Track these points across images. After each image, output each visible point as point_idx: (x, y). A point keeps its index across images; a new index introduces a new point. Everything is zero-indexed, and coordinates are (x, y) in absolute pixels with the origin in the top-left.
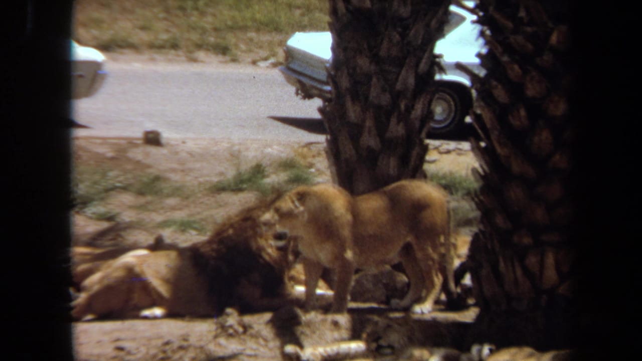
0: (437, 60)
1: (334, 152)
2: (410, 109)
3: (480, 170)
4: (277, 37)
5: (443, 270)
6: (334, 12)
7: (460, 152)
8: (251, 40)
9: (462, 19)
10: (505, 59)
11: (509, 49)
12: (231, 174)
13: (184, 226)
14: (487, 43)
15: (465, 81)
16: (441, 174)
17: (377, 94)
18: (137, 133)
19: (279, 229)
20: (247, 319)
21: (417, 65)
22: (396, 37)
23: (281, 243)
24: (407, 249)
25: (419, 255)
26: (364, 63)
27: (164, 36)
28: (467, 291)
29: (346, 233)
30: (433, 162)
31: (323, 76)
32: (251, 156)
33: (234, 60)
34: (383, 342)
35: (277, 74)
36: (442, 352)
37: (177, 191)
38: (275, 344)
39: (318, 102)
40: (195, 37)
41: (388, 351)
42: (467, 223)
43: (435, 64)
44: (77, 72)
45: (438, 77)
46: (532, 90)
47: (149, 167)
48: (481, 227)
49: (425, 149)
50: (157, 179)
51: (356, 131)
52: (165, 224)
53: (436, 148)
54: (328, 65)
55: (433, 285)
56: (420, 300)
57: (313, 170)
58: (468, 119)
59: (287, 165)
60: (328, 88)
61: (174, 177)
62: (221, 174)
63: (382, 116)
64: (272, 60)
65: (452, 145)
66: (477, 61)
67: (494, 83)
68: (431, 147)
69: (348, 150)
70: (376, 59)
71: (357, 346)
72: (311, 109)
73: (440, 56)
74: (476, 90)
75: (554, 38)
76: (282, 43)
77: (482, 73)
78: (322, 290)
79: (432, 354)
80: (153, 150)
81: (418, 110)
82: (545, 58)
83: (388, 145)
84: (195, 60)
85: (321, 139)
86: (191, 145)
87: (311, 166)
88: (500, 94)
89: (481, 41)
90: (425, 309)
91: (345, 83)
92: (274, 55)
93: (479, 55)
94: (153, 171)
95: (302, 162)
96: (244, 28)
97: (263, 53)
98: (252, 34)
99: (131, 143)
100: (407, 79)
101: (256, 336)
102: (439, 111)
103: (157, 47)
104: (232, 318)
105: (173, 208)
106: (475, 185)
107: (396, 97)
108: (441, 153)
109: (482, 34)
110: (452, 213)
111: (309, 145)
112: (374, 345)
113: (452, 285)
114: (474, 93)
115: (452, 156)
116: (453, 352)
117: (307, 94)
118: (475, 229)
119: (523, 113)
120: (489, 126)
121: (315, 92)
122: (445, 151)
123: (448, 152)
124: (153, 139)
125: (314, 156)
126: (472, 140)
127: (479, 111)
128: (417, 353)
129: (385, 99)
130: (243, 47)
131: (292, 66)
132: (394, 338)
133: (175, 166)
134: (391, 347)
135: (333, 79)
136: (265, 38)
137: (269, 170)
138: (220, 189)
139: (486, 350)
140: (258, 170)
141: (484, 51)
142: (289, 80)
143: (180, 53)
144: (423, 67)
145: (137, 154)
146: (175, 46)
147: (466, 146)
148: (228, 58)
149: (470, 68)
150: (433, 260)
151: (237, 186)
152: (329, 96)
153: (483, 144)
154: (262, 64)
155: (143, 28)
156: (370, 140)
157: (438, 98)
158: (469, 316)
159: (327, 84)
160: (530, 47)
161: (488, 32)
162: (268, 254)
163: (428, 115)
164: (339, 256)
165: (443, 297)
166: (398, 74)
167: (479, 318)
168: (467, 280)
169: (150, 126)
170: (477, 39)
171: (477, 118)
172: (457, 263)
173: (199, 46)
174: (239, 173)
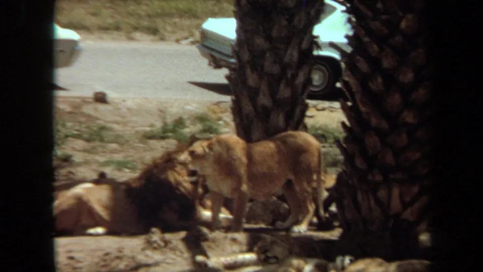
0: (315, 40)
1: (237, 110)
2: (295, 76)
3: (347, 123)
4: (195, 22)
5: (315, 200)
6: (238, 2)
7: (332, 110)
8: (175, 23)
9: (334, 9)
10: (366, 39)
11: (370, 32)
12: (159, 125)
13: (121, 165)
14: (353, 28)
15: (336, 55)
16: (318, 126)
17: (270, 66)
18: (89, 94)
19: (191, 167)
20: (168, 236)
21: (300, 43)
22: (284, 23)
23: (194, 179)
24: (289, 184)
25: (297, 188)
26: (260, 41)
27: (110, 21)
28: (333, 216)
29: (243, 171)
30: (311, 117)
31: (229, 51)
32: (174, 111)
33: (163, 39)
34: (269, 254)
35: (195, 49)
36: (315, 261)
37: (119, 139)
38: (187, 255)
39: (225, 71)
40: (132, 21)
41: (273, 260)
42: (334, 164)
43: (314, 43)
44: (58, 48)
45: (315, 53)
46: (386, 63)
47: (98, 119)
48: (344, 167)
49: (306, 107)
50: (103, 128)
51: (253, 94)
52: (106, 164)
53: (315, 107)
54: (233, 43)
55: (308, 212)
56: (298, 222)
57: (221, 122)
58: (338, 85)
59: (201, 119)
60: (233, 60)
61: (116, 126)
62: (152, 126)
63: (274, 83)
64: (191, 39)
65: (326, 104)
66: (345, 41)
67: (358, 58)
68: (310, 105)
69: (248, 108)
70: (269, 38)
71: (251, 256)
72: (220, 76)
73: (317, 37)
74: (345, 63)
75: (403, 25)
76: (199, 26)
77: (349, 50)
78: (224, 215)
79: (306, 263)
80: (101, 107)
81: (301, 79)
82: (397, 38)
83: (277, 103)
84: (131, 39)
85: (227, 99)
86: (129, 103)
87: (220, 119)
88: (363, 66)
89: (349, 26)
90: (302, 229)
91: (246, 57)
92: (192, 35)
93: (347, 37)
94: (102, 123)
95: (214, 116)
96: (171, 15)
97: (186, 34)
98: (177, 20)
99: (84, 101)
100: (293, 54)
101: (173, 249)
102: (317, 78)
103: (104, 29)
104: (156, 235)
105: (114, 151)
106: (342, 135)
107: (284, 67)
108: (318, 110)
109: (349, 21)
110: (322, 157)
111: (218, 104)
112: (263, 257)
113: (322, 212)
114: (343, 65)
115: (326, 113)
116: (323, 262)
117: (217, 65)
118: (339, 169)
119: (380, 80)
120: (354, 90)
121: (223, 63)
122: (321, 108)
123: (324, 109)
124: (101, 98)
125: (222, 112)
126: (341, 100)
127: (346, 79)
128: (296, 262)
129: (276, 69)
130: (169, 28)
131: (207, 43)
132: (278, 251)
133: (118, 119)
134: (276, 257)
135: (237, 54)
136: (187, 22)
137: (188, 123)
138: (150, 137)
139: (347, 260)
140: (180, 123)
141: (351, 33)
142: (204, 55)
143: (122, 33)
144: (305, 45)
145: (88, 109)
146: (117, 28)
147: (337, 105)
148: (157, 37)
149: (340, 46)
150: (307, 192)
151: (162, 136)
152: (233, 66)
153: (349, 104)
154: (184, 42)
155: (94, 14)
156: (264, 100)
157: (316, 69)
158: (334, 234)
159: (232, 57)
160: (386, 31)
161: (354, 19)
162: (184, 187)
163: (308, 81)
164: (237, 189)
165: (315, 220)
166: (286, 51)
167: (342, 236)
168: (333, 208)
169: (99, 89)
170: (345, 24)
171: (346, 84)
172: (325, 194)
173: (136, 29)
174: (165, 124)
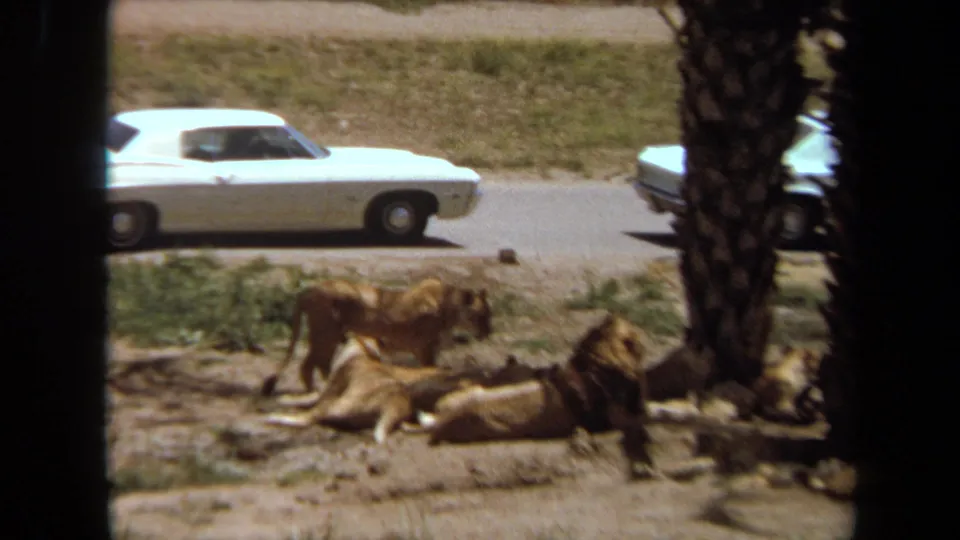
1: (686, 268)
2: (761, 221)
4: (627, 152)
6: (685, 126)
7: (811, 263)
8: (603, 155)
9: (809, 130)
12: (584, 291)
13: (535, 347)
17: (728, 207)
18: (493, 252)
20: (599, 439)
21: (768, 177)
22: (745, 150)
26: (715, 175)
27: (519, 154)
30: (785, 274)
31: (674, 189)
32: (605, 272)
33: (588, 177)
35: (630, 190)
37: (531, 311)
38: (623, 463)
39: (670, 217)
40: (548, 154)
43: (786, 175)
47: (505, 285)
49: (775, 260)
50: (511, 297)
51: (707, 246)
52: (517, 344)
57: (666, 285)
58: (820, 230)
59: (640, 281)
60: (679, 202)
61: (529, 295)
62: (574, 292)
63: (734, 229)
64: (626, 176)
65: (805, 256)
66: (828, 172)
67: (845, 193)
68: (782, 258)
69: (700, 264)
72: (663, 223)
74: (828, 200)
76: (634, 158)
80: (510, 269)
81: (770, 221)
83: (739, 257)
84: (546, 177)
85: (672, 254)
86: (548, 262)
87: (664, 280)
91: (696, 196)
92: (626, 170)
94: (509, 290)
95: (656, 277)
96: (597, 144)
97: (615, 169)
98: (604, 151)
99: (487, 262)
100: (757, 192)
101: (606, 456)
102: (792, 222)
103: (511, 165)
104: (583, 438)
105: (527, 328)
106: (824, 296)
107: (748, 209)
111: (661, 260)
114: (826, 203)
115: (805, 268)
117: (659, 207)
121: (667, 206)
123: (801, 264)
124: (508, 258)
125: (666, 271)
129: (737, 212)
130: (595, 162)
131: (645, 181)
132: (743, 455)
133: (532, 284)
134: (740, 463)
135: (685, 194)
136: (618, 153)
137: (622, 286)
138: (573, 306)
140: (612, 287)
142: (643, 195)
143: (535, 170)
145: (494, 273)
146: (527, 163)
147: (817, 257)
148: (581, 174)
149: (821, 179)
151: (590, 304)
154: (615, 181)
155: (497, 147)
156: (721, 254)
157: (791, 210)
158: (817, 431)
159: (678, 198)
163: (780, 226)
167: (830, 435)
169: (506, 244)
171: (828, 227)
173: (554, 163)
174: (592, 288)
